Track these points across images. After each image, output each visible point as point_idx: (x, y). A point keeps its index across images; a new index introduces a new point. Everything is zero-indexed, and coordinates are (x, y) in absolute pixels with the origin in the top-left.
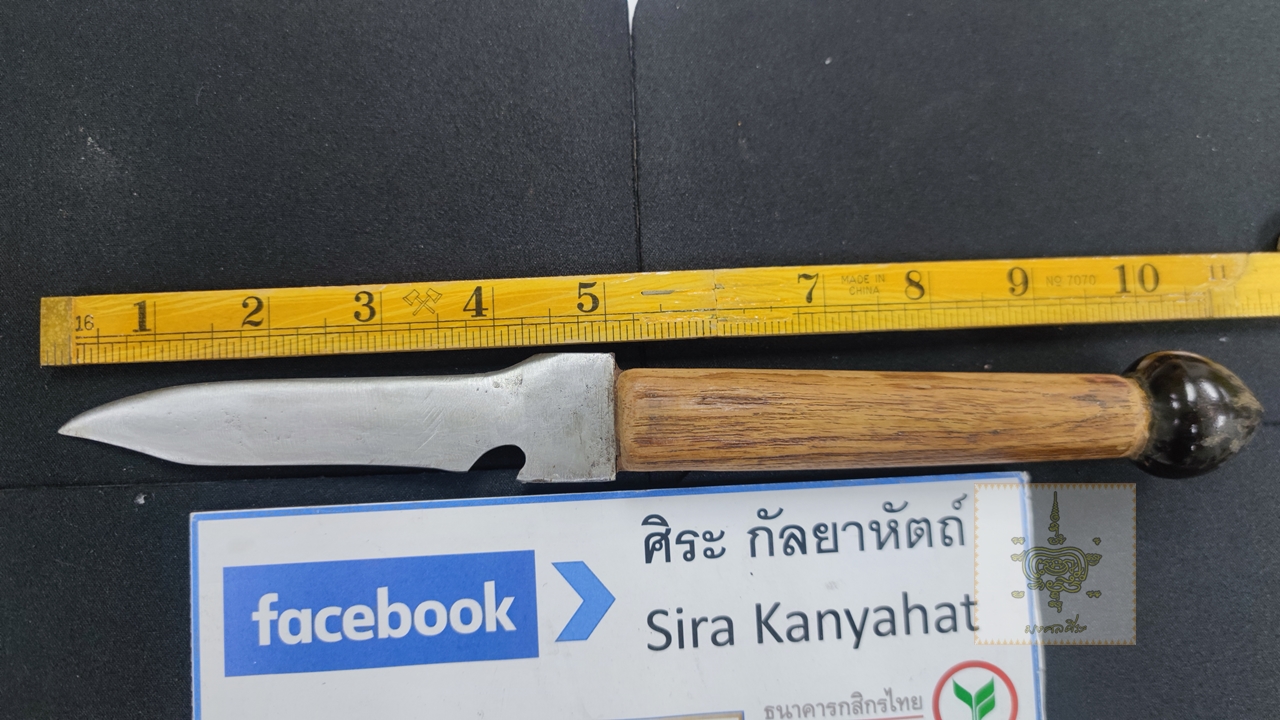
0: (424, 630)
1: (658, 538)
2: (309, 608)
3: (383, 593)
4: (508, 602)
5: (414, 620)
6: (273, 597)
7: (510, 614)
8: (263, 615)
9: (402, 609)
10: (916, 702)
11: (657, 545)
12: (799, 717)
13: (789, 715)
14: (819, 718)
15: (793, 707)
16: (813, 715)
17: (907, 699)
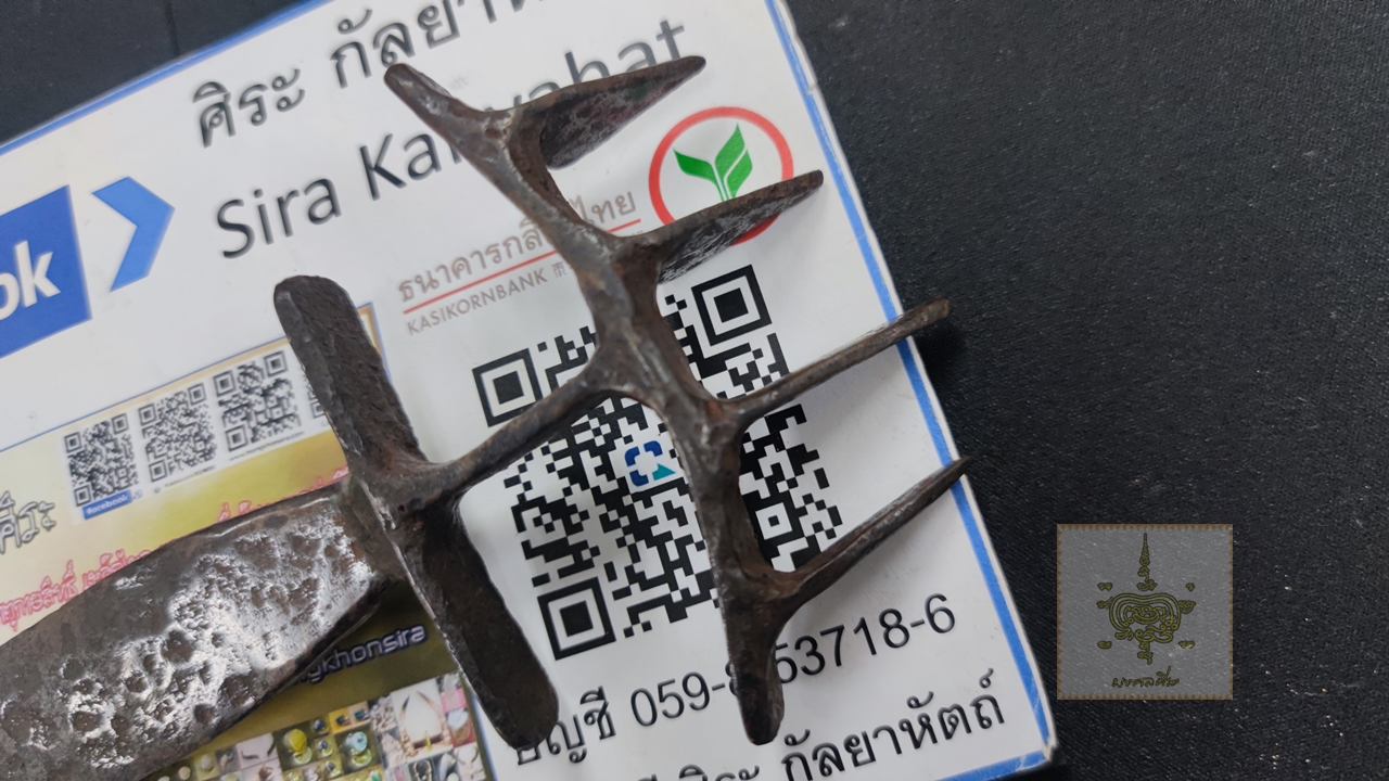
1: (216, 110)
4: (45, 260)
7: (50, 275)
10: (625, 204)
11: (216, 121)
12: (449, 280)
13: (433, 283)
14: (479, 273)
15: (437, 270)
16: (470, 272)
17: (608, 203)
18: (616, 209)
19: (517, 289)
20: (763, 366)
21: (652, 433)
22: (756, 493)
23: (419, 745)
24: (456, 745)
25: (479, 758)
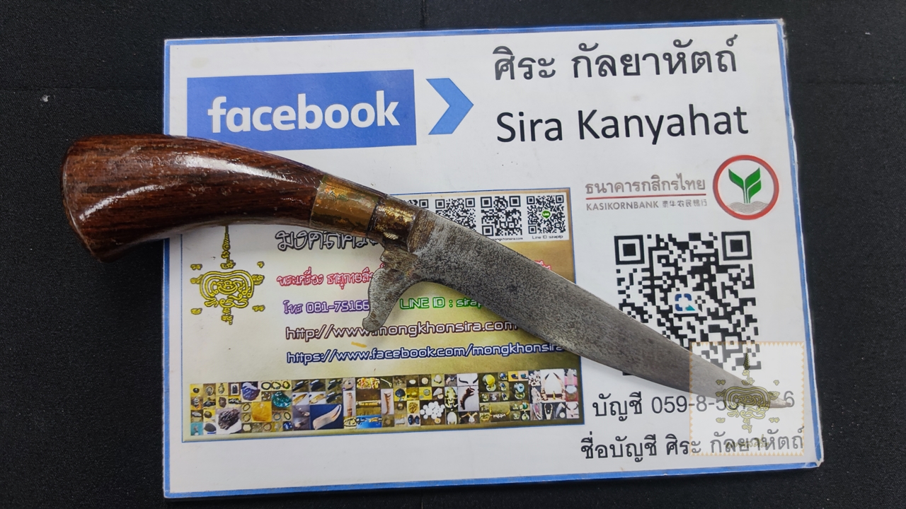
0: (332, 124)
1: (505, 63)
2: (249, 107)
3: (302, 98)
4: (393, 105)
5: (324, 117)
6: (223, 99)
7: (394, 113)
8: (216, 111)
9: (316, 109)
10: (701, 184)
11: (505, 68)
12: (612, 192)
13: (604, 190)
14: (627, 193)
15: (607, 184)
16: (623, 191)
17: (693, 182)
18: (696, 185)
19: (643, 206)
20: (744, 276)
21: (689, 290)
22: (727, 329)
23: (549, 396)
24: (568, 401)
25: (577, 409)
